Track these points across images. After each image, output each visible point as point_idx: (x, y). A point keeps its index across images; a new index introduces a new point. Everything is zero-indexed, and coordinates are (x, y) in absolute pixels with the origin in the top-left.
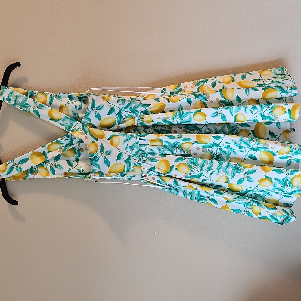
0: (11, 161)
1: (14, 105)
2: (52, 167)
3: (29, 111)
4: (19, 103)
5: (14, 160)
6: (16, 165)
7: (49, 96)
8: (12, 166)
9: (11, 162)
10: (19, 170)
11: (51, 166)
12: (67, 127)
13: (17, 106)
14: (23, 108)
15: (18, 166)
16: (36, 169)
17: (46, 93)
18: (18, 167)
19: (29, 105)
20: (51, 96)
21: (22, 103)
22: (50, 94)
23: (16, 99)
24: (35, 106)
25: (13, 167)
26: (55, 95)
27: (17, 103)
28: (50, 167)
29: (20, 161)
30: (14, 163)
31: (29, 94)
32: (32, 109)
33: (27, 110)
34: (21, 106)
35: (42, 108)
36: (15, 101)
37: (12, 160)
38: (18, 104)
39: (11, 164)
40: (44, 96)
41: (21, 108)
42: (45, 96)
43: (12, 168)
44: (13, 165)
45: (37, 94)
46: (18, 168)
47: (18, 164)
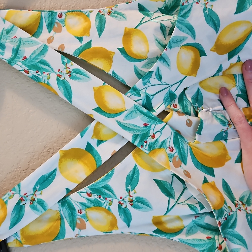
0: (15, 190)
1: (10, 62)
2: (124, 206)
3: (46, 80)
4: (25, 58)
5: (19, 186)
6: (30, 198)
7: (93, 17)
8: (18, 203)
9: (14, 194)
10: (39, 207)
11: (120, 203)
12: (138, 135)
13: (19, 65)
14: (32, 73)
15: (34, 197)
16: (84, 212)
17: (85, 10)
18: (34, 200)
19: (48, 66)
20: (98, 14)
21: (32, 58)
22: (96, 11)
23: (18, 47)
24: (65, 72)
25: (22, 204)
26: (107, 10)
27: (19, 58)
28: (119, 208)
29: (37, 184)
30: (22, 193)
31: (47, 21)
32: (53, 77)
33: (43, 77)
34: (28, 66)
35: (79, 78)
36: (16, 52)
37: (16, 187)
38: (21, 60)
39: (16, 198)
40: (82, 20)
41: (27, 72)
42: (85, 19)
43: (19, 208)
44: (21, 200)
45: (64, 17)
46: (35, 204)
47: (32, 192)
